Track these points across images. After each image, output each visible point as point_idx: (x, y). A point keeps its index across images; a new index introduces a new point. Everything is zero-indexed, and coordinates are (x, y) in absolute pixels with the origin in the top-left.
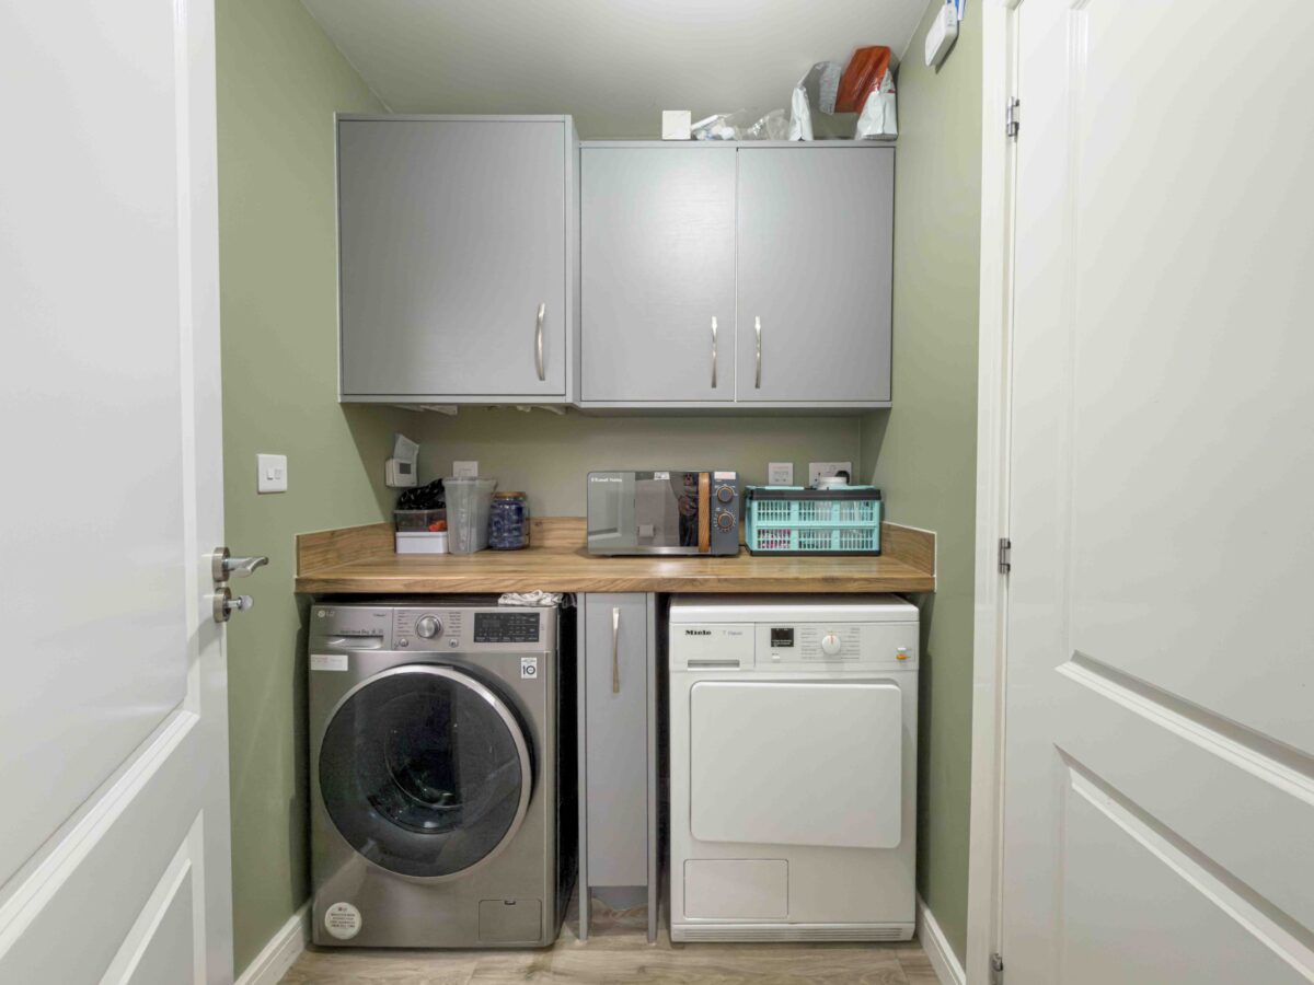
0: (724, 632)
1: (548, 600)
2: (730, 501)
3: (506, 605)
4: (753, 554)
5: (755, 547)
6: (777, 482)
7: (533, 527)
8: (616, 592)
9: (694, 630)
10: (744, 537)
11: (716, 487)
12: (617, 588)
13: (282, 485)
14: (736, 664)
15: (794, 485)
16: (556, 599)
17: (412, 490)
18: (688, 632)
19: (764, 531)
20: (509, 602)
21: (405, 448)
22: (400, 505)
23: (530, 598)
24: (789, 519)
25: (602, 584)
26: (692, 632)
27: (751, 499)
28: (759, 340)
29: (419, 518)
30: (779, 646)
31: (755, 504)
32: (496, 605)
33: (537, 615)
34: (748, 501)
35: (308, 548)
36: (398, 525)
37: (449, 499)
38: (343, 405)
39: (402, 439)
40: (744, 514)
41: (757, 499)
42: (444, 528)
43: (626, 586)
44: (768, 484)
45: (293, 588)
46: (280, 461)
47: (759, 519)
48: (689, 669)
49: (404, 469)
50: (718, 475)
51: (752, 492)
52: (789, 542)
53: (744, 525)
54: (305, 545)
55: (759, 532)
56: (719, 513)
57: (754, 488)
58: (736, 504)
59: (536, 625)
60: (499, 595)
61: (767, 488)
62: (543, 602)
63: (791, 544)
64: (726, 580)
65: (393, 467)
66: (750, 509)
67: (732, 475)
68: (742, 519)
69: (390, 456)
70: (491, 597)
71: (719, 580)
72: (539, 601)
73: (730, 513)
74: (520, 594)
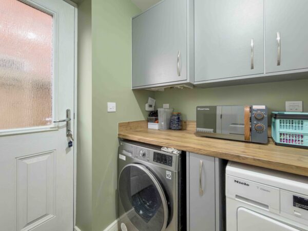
0: (258, 187)
1: (176, 152)
2: (263, 118)
3: (163, 151)
4: (276, 144)
5: (278, 141)
6: (291, 110)
7: (183, 123)
8: (201, 154)
9: (239, 181)
10: (271, 134)
11: (254, 112)
12: (202, 153)
13: (114, 110)
14: (267, 206)
15: (303, 112)
16: (179, 152)
17: (152, 112)
18: (235, 181)
19: (284, 134)
20: (164, 150)
21: (151, 101)
22: (149, 116)
23: (170, 150)
24: (302, 129)
25: (195, 150)
26: (238, 182)
27: (275, 118)
28: (279, 45)
29: (153, 119)
30: (299, 207)
31: (278, 121)
32: (161, 150)
33: (171, 157)
34: (273, 120)
35: (121, 126)
36: (149, 121)
37: (159, 114)
38: (133, 90)
39: (150, 98)
40: (270, 124)
41: (279, 118)
42: (158, 123)
43: (205, 153)
44: (285, 111)
45: (117, 136)
46: (114, 104)
47: (281, 128)
48: (236, 199)
49: (151, 106)
50: (255, 107)
51: (276, 115)
52: (302, 141)
53: (271, 129)
54: (121, 125)
55: (281, 134)
56: (256, 124)
57: (277, 113)
58: (266, 120)
59: (171, 160)
60: (161, 147)
61: (285, 113)
62: (174, 153)
63: (303, 143)
64: (259, 160)
65: (147, 105)
66: (274, 123)
67: (263, 107)
68: (269, 126)
69: (147, 103)
70: (159, 147)
71: (254, 159)
72: (172, 152)
73: (263, 125)
74: (167, 148)
